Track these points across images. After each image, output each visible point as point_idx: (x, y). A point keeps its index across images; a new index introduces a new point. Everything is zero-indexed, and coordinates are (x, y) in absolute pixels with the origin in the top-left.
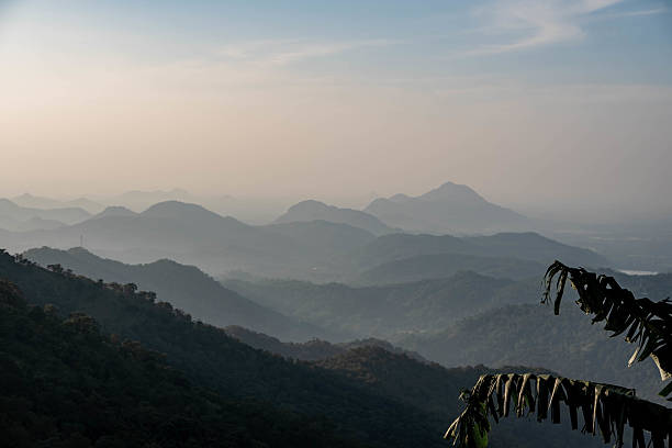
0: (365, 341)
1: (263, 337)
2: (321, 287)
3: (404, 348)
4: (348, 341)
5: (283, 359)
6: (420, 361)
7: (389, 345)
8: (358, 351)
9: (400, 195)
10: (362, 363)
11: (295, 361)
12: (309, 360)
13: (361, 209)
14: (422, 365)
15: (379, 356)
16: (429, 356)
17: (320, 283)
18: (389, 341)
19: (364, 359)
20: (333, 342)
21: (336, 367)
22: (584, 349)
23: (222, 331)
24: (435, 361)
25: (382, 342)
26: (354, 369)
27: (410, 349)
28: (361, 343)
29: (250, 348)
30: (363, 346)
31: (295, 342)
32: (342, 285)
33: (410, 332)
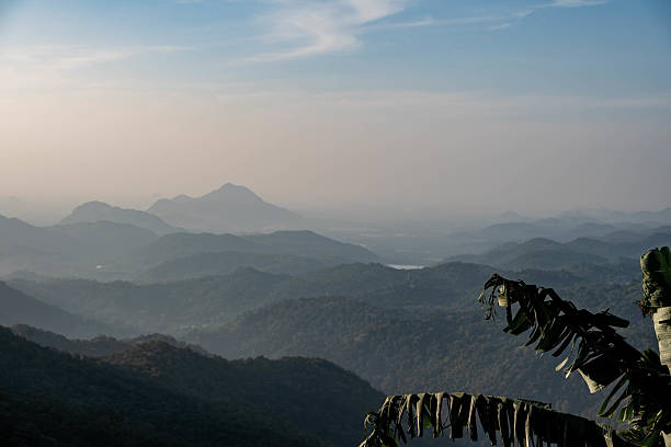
0: (150, 336)
1: (49, 334)
2: (105, 285)
3: (188, 343)
4: (133, 337)
5: (69, 355)
6: (203, 354)
7: (173, 339)
8: (143, 347)
9: (180, 196)
10: (148, 358)
11: (82, 358)
12: (95, 356)
13: (145, 209)
14: (206, 359)
15: (164, 351)
16: (211, 349)
17: (106, 281)
18: (174, 336)
19: (149, 354)
20: (119, 338)
21: (122, 362)
22: (356, 339)
23: (9, 330)
24: (217, 355)
25: (166, 337)
26: (139, 364)
27: (194, 343)
28: (145, 338)
29: (38, 345)
30: (148, 341)
31: (81, 339)
32: (126, 282)
33: (193, 327)
